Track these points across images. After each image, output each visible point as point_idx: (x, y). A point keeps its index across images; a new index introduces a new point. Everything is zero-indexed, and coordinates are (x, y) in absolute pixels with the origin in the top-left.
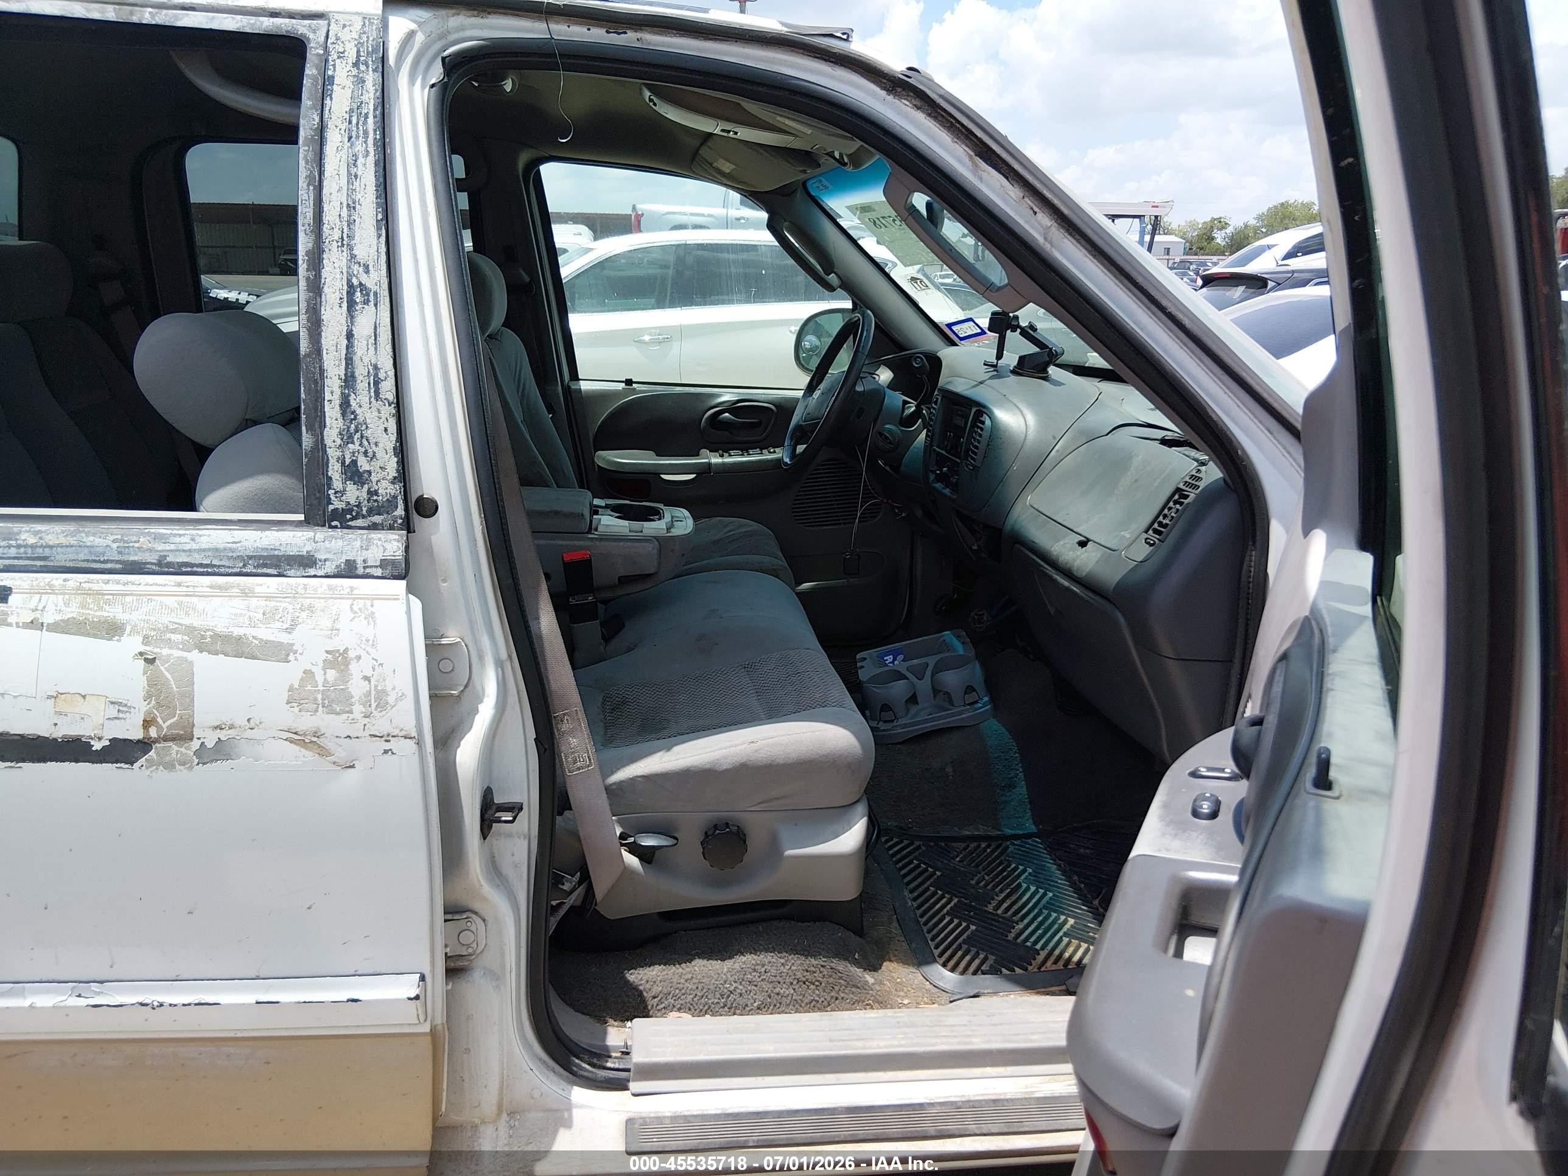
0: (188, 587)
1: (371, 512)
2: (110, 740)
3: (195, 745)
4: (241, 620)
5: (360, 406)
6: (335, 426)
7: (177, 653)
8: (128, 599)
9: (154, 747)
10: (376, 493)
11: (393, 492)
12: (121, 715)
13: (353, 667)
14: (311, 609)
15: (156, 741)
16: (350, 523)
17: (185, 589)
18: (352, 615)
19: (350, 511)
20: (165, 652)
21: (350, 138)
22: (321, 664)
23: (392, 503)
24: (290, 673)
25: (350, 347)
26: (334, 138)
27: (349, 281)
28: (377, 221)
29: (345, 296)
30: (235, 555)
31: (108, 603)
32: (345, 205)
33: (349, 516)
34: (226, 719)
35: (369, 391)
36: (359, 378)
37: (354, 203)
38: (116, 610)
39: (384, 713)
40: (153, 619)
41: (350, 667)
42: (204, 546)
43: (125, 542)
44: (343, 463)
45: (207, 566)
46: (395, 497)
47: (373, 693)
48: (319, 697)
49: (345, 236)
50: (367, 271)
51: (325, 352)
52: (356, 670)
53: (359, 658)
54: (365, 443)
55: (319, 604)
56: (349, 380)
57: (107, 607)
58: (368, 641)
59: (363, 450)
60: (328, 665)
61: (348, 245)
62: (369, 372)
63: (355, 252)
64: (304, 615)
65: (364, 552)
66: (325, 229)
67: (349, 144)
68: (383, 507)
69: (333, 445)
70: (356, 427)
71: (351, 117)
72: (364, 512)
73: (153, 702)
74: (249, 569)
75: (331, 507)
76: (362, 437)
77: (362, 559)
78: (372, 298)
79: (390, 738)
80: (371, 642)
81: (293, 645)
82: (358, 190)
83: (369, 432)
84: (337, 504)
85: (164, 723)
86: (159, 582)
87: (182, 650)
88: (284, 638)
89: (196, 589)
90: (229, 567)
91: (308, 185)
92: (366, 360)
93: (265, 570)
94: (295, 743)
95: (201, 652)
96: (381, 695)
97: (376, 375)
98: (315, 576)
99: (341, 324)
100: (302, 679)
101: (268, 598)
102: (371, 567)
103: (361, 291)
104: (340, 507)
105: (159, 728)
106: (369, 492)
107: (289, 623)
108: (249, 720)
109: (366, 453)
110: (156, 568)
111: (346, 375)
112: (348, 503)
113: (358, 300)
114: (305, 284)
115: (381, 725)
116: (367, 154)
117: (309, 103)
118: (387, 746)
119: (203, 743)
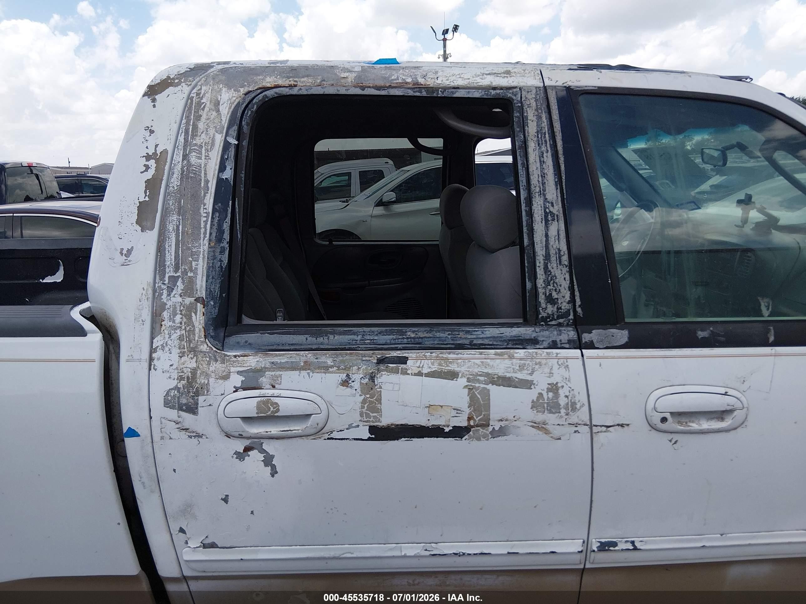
0: (485, 355)
1: (559, 317)
2: (453, 427)
3: (490, 428)
4: (509, 369)
5: (553, 268)
6: (541, 278)
7: (482, 386)
8: (459, 361)
9: (472, 430)
10: (561, 308)
11: (568, 308)
12: (457, 415)
13: (561, 391)
14: (540, 364)
15: (472, 427)
16: (549, 323)
17: (484, 356)
18: (559, 367)
19: (549, 317)
20: (477, 385)
21: (539, 144)
22: (546, 390)
23: (567, 313)
24: (532, 394)
25: (547, 241)
26: (532, 145)
27: (545, 211)
28: (555, 182)
29: (543, 218)
30: (502, 339)
31: (451, 363)
32: (540, 175)
33: (548, 320)
34: (504, 416)
35: (557, 261)
36: (552, 255)
37: (544, 174)
38: (454, 366)
39: (575, 413)
40: (471, 370)
41: (559, 391)
42: (488, 336)
43: (454, 335)
44: (546, 295)
45: (491, 345)
46: (569, 310)
47: (570, 403)
48: (546, 405)
49: (541, 190)
50: (553, 206)
51: (535, 244)
52: (562, 393)
53: (563, 387)
54: (555, 285)
55: (544, 361)
56: (547, 257)
57: (450, 365)
58: (566, 378)
59: (554, 288)
60: (549, 390)
61: (543, 194)
62: (556, 252)
63: (547, 197)
64: (537, 367)
65: (559, 337)
66: (532, 188)
67: (538, 147)
68: (564, 314)
69: (541, 287)
70: (551, 278)
71: (538, 135)
72: (555, 318)
73: (472, 409)
74: (510, 346)
75: (540, 316)
76: (554, 282)
77: (559, 339)
78: (556, 218)
79: (577, 425)
80: (568, 379)
81: (533, 381)
82: (545, 168)
83: (557, 280)
84: (543, 314)
85: (477, 418)
86: (472, 353)
87: (484, 384)
88: (529, 378)
89: (489, 356)
90: (501, 345)
91: (523, 167)
92: (555, 247)
93: (517, 346)
94: (535, 428)
95: (493, 385)
96: (574, 404)
97: (559, 253)
98: (539, 349)
99: (543, 231)
100: (538, 397)
101: (521, 359)
102: (564, 343)
103: (551, 215)
104: (544, 316)
105: (475, 420)
106: (557, 308)
107: (531, 370)
108: (514, 417)
109: (556, 290)
110: (469, 346)
111: (546, 254)
112: (548, 314)
113: (549, 219)
114: (525, 213)
115: (574, 419)
116: (547, 152)
117: (518, 129)
118: (576, 429)
119: (494, 428)
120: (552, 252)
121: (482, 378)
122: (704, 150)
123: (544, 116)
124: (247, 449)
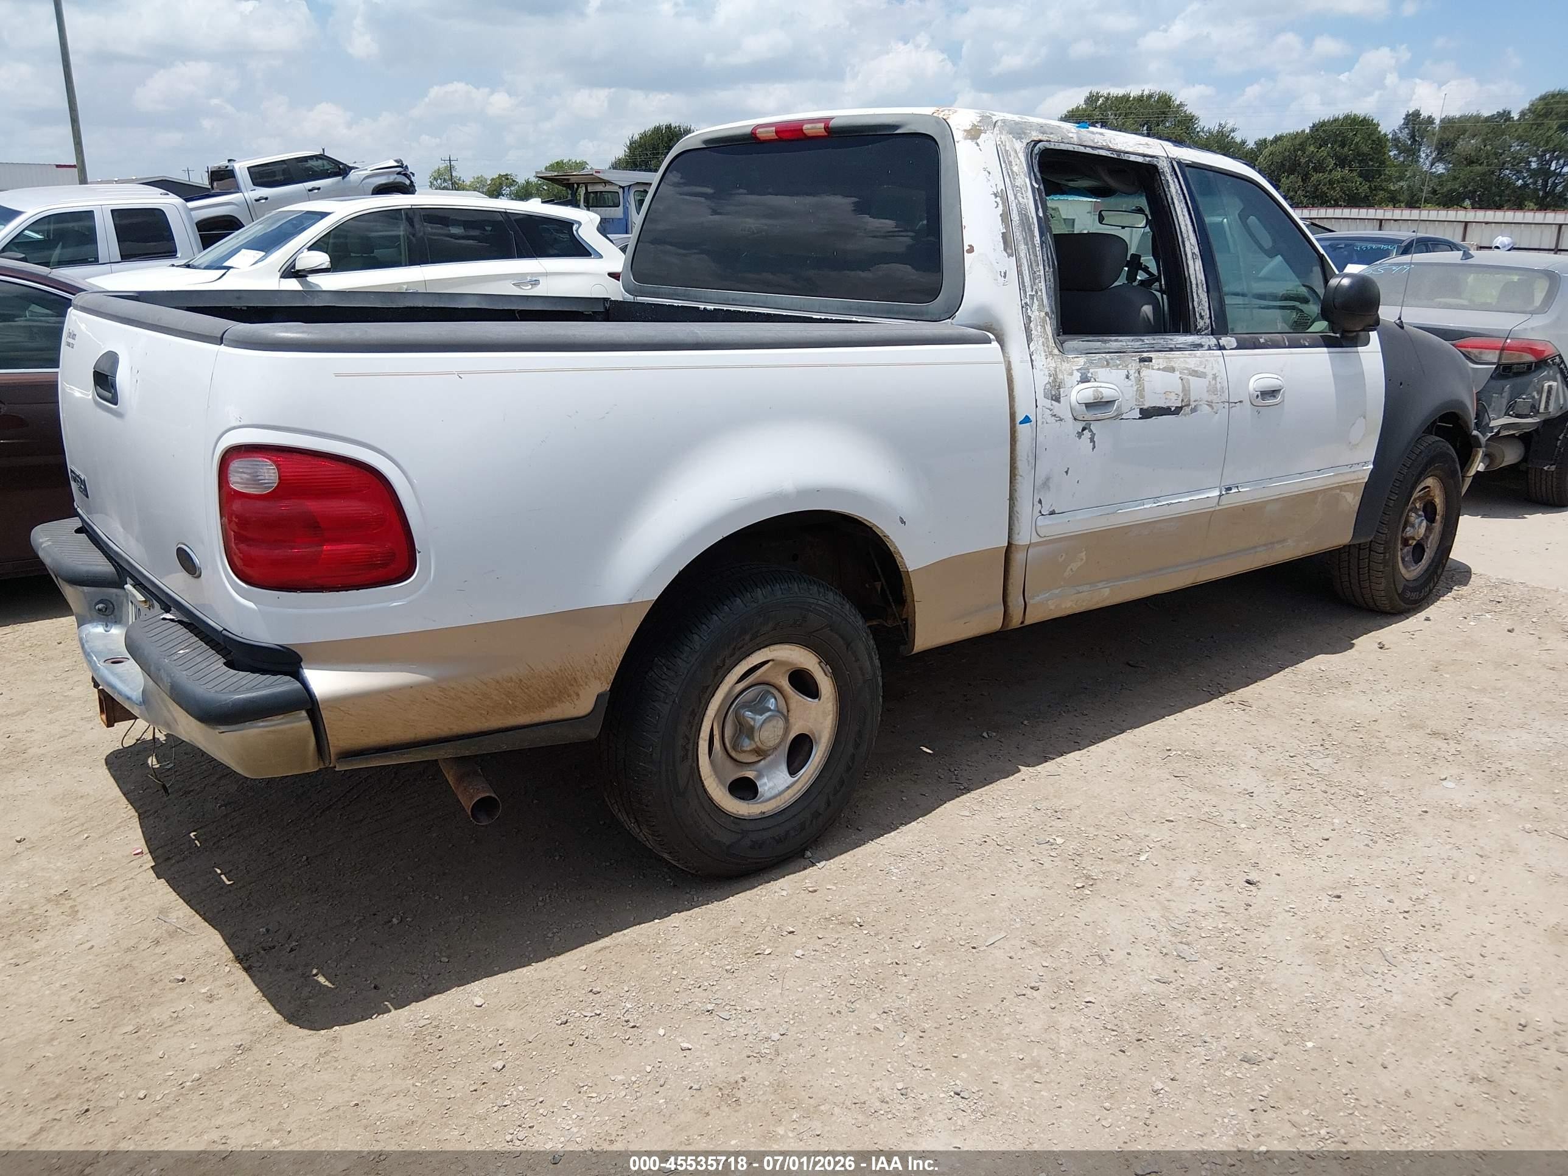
2: (1175, 407)
3: (1191, 407)
4: (1195, 365)
5: (1200, 294)
7: (1187, 377)
9: (1183, 409)
10: (1206, 322)
11: (1209, 321)
12: (1177, 398)
13: (1217, 379)
14: (1205, 361)
16: (1203, 332)
19: (1202, 328)
23: (1209, 325)
24: (1206, 382)
34: (1196, 398)
39: (1223, 394)
44: (1199, 313)
47: (1221, 388)
54: (1202, 306)
55: (1208, 359)
60: (1212, 379)
69: (1196, 307)
70: (1200, 301)
72: (1205, 329)
73: (1183, 393)
75: (1199, 328)
80: (1219, 371)
81: (1206, 372)
83: (1203, 302)
88: (1204, 370)
95: (1191, 376)
100: (1208, 384)
101: (1199, 358)
107: (1204, 365)
108: (1200, 398)
109: (1203, 309)
111: (1196, 282)
120: (1199, 282)
121: (1186, 371)
122: (1102, 213)
123: (1176, 180)
124: (1084, 429)
